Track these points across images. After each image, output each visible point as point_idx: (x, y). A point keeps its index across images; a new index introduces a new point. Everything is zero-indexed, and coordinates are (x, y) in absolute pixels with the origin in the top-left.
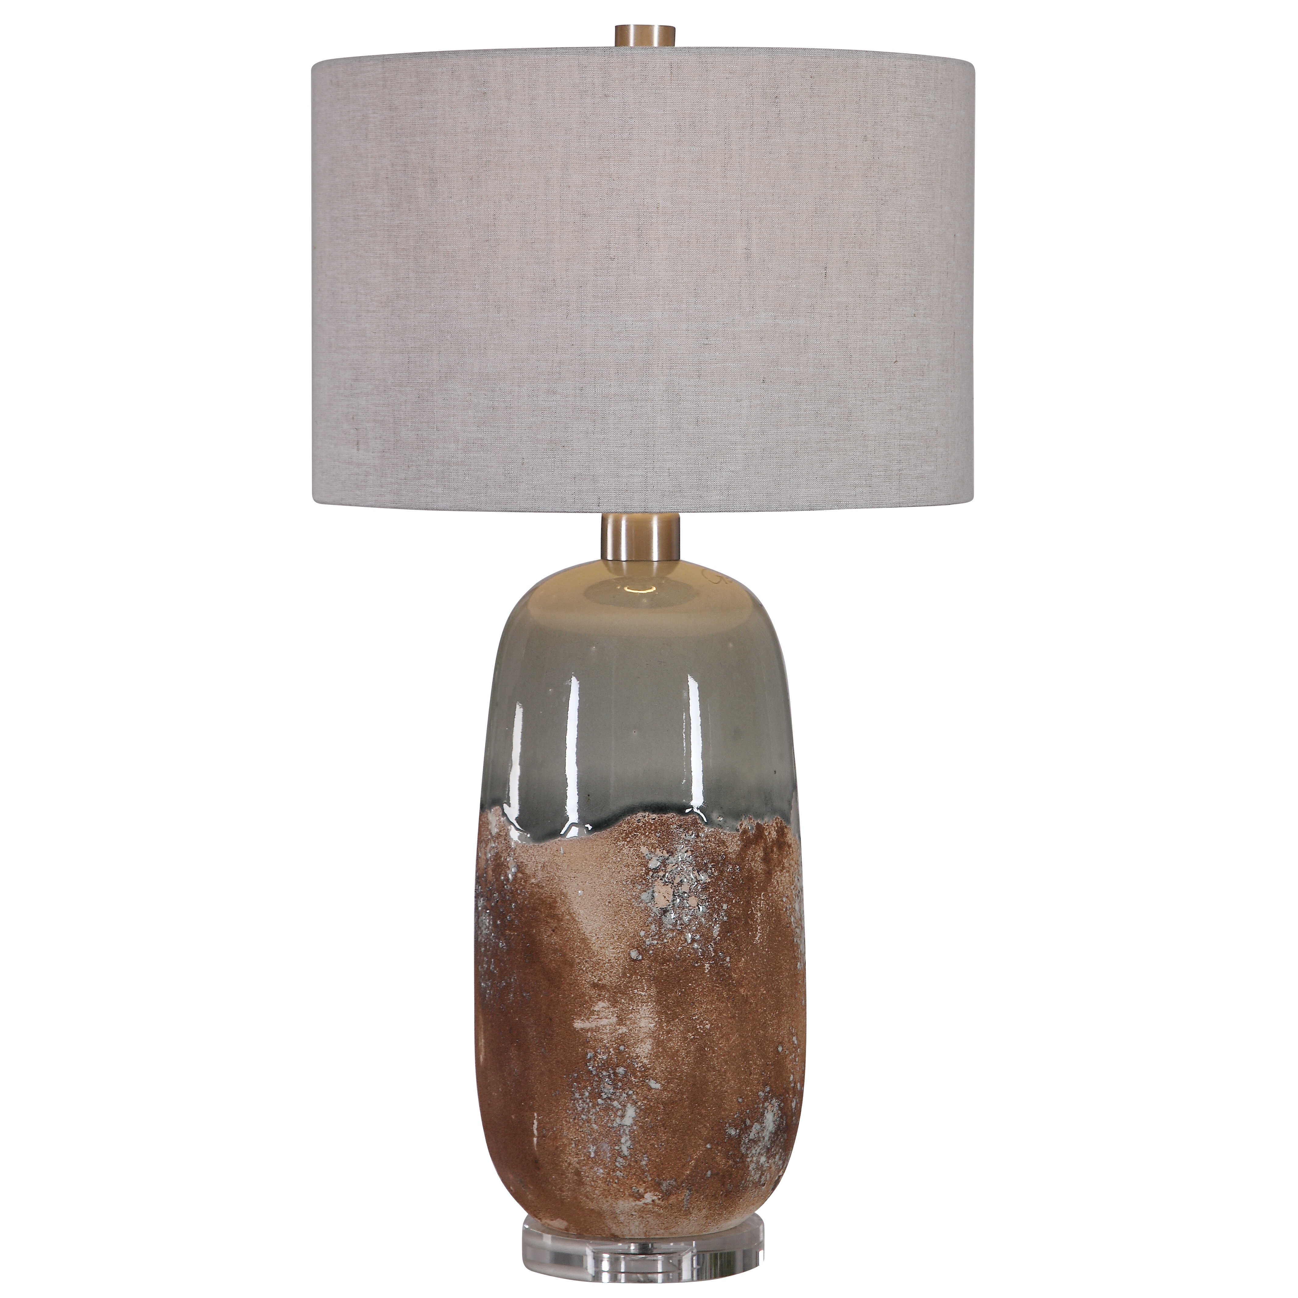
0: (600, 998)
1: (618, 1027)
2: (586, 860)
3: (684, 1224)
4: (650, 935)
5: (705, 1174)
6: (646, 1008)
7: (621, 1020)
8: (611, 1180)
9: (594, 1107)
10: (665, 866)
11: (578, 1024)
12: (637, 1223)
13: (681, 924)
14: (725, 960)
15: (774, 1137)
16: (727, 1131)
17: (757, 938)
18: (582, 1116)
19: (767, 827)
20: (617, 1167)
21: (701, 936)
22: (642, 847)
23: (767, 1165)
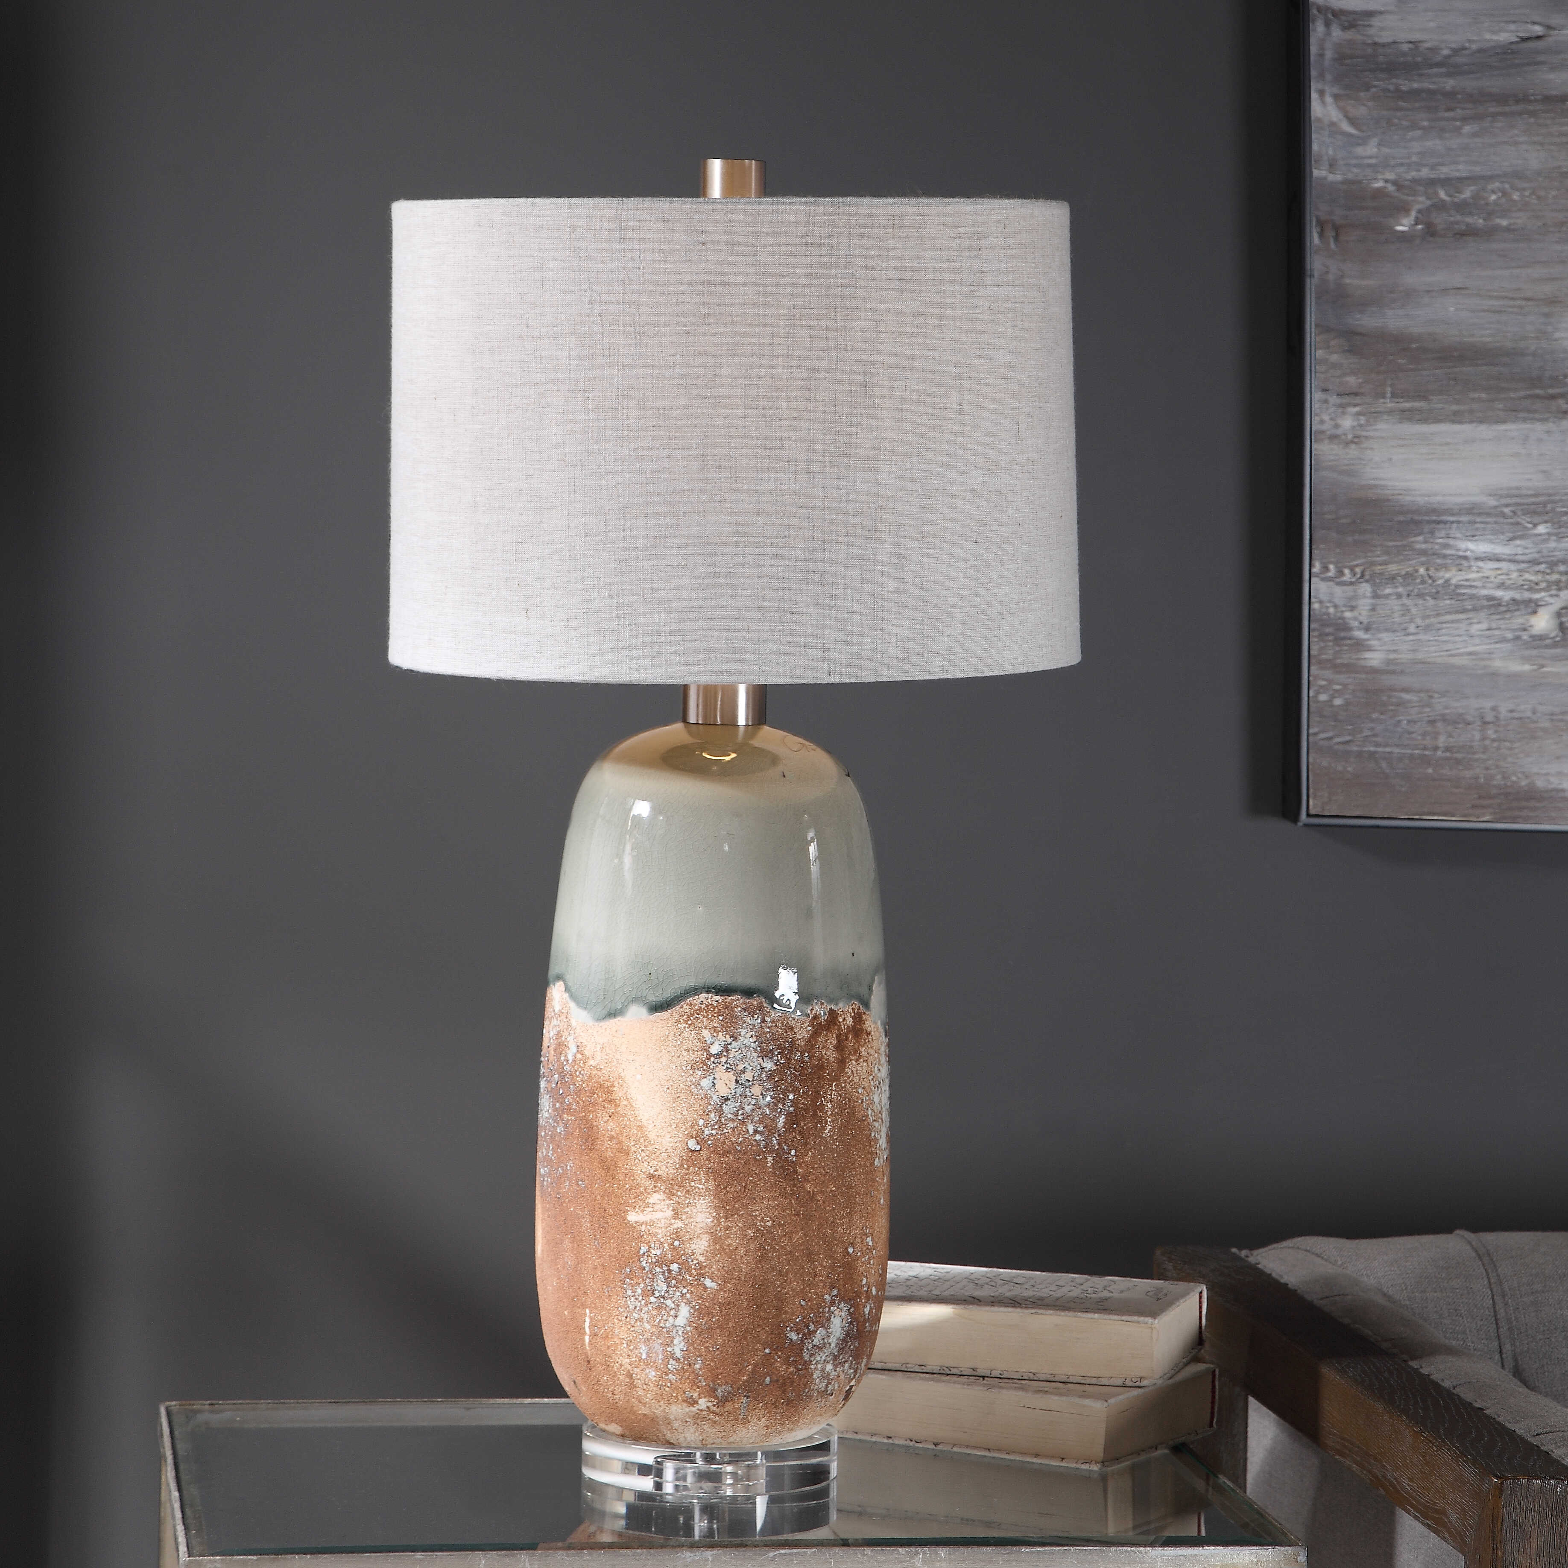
0: (656, 1190)
1: (673, 1221)
2: (645, 1042)
3: (743, 1433)
4: (710, 1125)
5: (764, 1381)
6: (704, 1202)
7: (677, 1213)
8: (664, 1384)
9: (646, 1305)
10: (727, 1052)
11: (632, 1217)
12: (692, 1430)
13: (743, 1114)
14: (790, 1153)
15: (842, 1344)
16: (788, 1335)
17: (827, 1131)
18: (634, 1314)
19: (842, 1013)
20: (669, 1370)
21: (764, 1127)
22: (704, 1030)
23: (834, 1373)
